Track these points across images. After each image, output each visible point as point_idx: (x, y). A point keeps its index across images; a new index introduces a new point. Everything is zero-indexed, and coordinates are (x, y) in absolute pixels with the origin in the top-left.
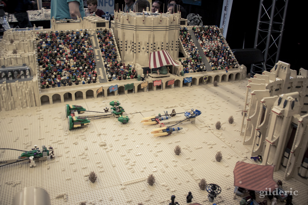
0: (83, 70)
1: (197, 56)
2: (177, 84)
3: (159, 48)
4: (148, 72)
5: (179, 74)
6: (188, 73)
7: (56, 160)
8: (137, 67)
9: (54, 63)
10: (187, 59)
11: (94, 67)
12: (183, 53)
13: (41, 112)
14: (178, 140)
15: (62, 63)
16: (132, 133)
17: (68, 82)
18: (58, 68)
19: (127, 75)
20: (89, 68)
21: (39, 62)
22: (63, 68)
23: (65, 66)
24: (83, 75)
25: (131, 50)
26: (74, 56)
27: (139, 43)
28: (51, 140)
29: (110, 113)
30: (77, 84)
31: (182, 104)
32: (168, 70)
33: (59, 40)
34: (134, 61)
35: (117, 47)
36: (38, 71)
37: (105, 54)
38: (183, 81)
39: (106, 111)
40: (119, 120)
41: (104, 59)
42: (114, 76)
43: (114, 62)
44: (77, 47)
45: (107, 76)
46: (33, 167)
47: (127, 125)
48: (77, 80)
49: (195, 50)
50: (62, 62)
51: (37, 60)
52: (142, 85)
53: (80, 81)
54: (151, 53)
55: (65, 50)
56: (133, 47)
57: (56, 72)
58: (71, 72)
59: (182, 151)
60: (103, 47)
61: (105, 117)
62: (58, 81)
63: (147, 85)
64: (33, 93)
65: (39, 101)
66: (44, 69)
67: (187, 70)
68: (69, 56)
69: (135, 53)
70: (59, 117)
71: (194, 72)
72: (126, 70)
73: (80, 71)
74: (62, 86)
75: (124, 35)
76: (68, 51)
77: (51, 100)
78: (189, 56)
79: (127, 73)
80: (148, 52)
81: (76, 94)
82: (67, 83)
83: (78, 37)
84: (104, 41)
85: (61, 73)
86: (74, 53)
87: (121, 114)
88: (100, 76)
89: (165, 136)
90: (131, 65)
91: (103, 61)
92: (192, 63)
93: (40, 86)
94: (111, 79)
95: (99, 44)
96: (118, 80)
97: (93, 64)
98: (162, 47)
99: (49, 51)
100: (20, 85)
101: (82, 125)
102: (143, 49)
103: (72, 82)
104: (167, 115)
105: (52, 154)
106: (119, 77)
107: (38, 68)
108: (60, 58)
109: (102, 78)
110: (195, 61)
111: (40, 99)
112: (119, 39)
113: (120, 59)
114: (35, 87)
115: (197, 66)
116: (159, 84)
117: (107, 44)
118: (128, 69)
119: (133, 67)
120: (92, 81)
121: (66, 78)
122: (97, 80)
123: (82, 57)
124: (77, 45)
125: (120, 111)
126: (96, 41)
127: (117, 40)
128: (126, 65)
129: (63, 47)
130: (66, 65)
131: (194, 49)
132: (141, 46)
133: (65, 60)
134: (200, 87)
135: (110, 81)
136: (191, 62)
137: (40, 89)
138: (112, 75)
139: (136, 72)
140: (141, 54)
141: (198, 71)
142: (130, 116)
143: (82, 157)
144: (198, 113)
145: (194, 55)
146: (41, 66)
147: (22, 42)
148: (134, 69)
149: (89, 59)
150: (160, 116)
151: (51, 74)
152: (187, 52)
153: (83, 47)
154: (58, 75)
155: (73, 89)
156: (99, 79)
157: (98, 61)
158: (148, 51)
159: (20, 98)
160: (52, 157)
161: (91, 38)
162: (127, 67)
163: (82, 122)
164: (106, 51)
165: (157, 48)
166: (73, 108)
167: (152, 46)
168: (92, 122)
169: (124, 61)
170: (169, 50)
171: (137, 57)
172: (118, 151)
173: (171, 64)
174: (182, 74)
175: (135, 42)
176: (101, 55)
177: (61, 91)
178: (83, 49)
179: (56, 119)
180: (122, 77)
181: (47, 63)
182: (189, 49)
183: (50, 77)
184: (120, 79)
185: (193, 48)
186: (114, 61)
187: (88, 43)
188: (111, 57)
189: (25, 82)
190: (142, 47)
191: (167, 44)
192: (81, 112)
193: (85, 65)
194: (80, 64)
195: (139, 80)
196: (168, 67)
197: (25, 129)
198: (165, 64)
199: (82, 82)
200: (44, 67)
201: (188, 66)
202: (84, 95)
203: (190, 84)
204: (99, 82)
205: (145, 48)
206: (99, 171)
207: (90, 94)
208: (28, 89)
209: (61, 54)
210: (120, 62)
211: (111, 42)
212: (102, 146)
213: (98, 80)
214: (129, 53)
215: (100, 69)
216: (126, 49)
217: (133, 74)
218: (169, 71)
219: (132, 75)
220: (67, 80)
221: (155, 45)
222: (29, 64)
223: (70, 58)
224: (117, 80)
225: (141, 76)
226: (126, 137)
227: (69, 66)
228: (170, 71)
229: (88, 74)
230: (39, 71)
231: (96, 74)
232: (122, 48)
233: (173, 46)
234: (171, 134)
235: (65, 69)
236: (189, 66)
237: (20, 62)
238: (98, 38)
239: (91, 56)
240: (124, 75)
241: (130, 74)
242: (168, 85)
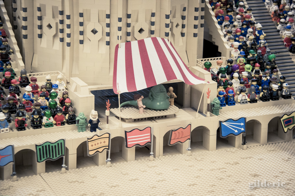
1: (259, 51)
2: (198, 138)
3: (141, 31)
4: (108, 104)
5: (205, 108)
6: (234, 104)
8: (76, 90)
10: (229, 61)
12: (216, 44)
19: (45, 114)
25: (55, 36)
27: (81, 15)
32: (171, 97)
34: (64, 71)
35: (9, 25)
38: (219, 131)
49: (253, 33)
52: (90, 144)
54: (117, 46)
56: (60, 27)
63: (107, 144)
67: (230, 95)
69: (69, 45)
71: (253, 101)
72: (41, 100)
78: (235, 54)
79: (45, 108)
80: (108, 43)
90: (57, 83)
92: (245, 74)
96: (15, 131)
98: (153, 28)
102: (94, 32)
106: (18, 122)
110: (254, 66)
113: (21, 64)
115: (259, 82)
116: (142, 139)
118: (47, 95)
119: (62, 88)
128: (41, 83)
131: (250, 30)
132: (86, 23)
134: (271, 147)
136: (243, 70)
139: (71, 105)
141: (264, 99)
145: (252, 48)
152: (229, 39)
158: (107, 39)
162: (44, 90)
165: (137, 29)
167: (120, 24)
169: (33, 70)
170: (173, 35)
171: (74, 59)
173: (180, 78)
174: (213, 109)
175: (67, 13)
180: (28, 122)
182: (237, 32)
184: (21, 127)
185: (248, 27)
190: (89, 28)
191: (167, 17)
195: (82, 129)
196: (171, 88)
198: (161, 78)
201: (231, 84)
203: (239, 140)
205: (99, 29)
210: (22, 73)
216: (39, 32)
218: (173, 100)
219: (59, 114)
221: (129, 21)
224: (11, 129)
225: (88, 116)
228: (175, 99)
232: (25, 28)
233: (185, 22)
236: (236, 84)
240: (33, 114)
241: (54, 111)
242: (173, 142)
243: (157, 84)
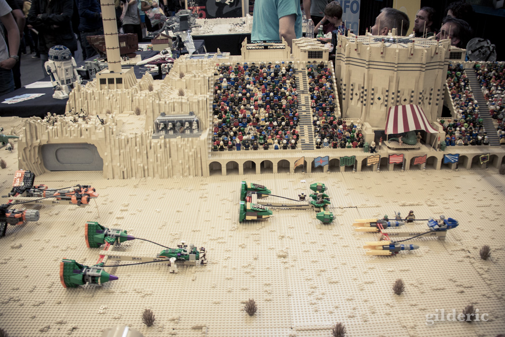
0: (277, 127)
1: (474, 116)
2: (430, 163)
3: (405, 100)
5: (437, 146)
6: (454, 145)
7: (209, 267)
8: (365, 130)
9: (236, 113)
10: (455, 121)
11: (295, 123)
12: (450, 110)
13: (206, 187)
14: (407, 268)
15: (248, 113)
16: (333, 242)
17: (252, 145)
18: (241, 120)
19: (348, 141)
20: (287, 124)
21: (214, 109)
22: (249, 120)
23: (252, 118)
24: (277, 135)
25: (359, 100)
26: (268, 103)
27: (373, 90)
28: (209, 235)
29: (307, 203)
30: (266, 148)
31: (431, 202)
32: (419, 138)
33: (247, 77)
34: (361, 118)
35: (336, 92)
36: (211, 123)
37: (316, 102)
38: (443, 160)
39: (302, 198)
40: (318, 217)
41: (313, 112)
42: (326, 140)
43: (329, 117)
44: (273, 89)
45: (314, 139)
46: (173, 272)
47: (329, 226)
48: (267, 142)
49: (472, 105)
50: (247, 111)
51: (212, 107)
52: (368, 160)
53: (271, 144)
54: (390, 108)
55: (254, 94)
56: (362, 95)
57: (236, 127)
58: (259, 128)
59: (407, 287)
60: (315, 92)
61: (299, 208)
62: (238, 141)
63: (378, 160)
64: (199, 156)
65: (206, 169)
66: (220, 120)
67: (453, 140)
68: (260, 102)
69: (365, 105)
70: (230, 199)
71: (466, 144)
72: (347, 133)
73: (273, 128)
74: (243, 149)
75: (349, 74)
76: (260, 95)
77: (224, 169)
78: (459, 117)
79: (348, 138)
80: (386, 106)
81: (262, 164)
82: (250, 145)
83: (276, 74)
84: (316, 82)
85: (244, 129)
86: (268, 99)
87: (324, 207)
88: (303, 139)
89: (387, 256)
90: (356, 125)
91: (311, 115)
92: (463, 129)
93: (211, 146)
94: (320, 145)
95: (308, 87)
96: (332, 148)
97: (295, 119)
98: (412, 99)
99: (231, 93)
100: (182, 143)
101: (259, 217)
102: (379, 99)
103: (259, 145)
105: (203, 258)
106: (334, 144)
107: (211, 119)
108: (245, 105)
109: (307, 141)
110: (469, 125)
111: (208, 167)
112: (341, 80)
113: (340, 113)
114: (203, 149)
115: (471, 134)
116: (398, 160)
117: (321, 86)
118: (350, 131)
119: (359, 127)
120: (289, 145)
121: (251, 138)
122: (298, 144)
123: (278, 105)
124: (274, 86)
125: (322, 202)
126: (304, 82)
127: (339, 80)
128: (348, 124)
129: (252, 88)
130: (253, 118)
131: (470, 103)
132: (375, 94)
133: (252, 109)
134: (472, 171)
135: (318, 148)
136: (463, 126)
137: (210, 151)
138: (323, 138)
139: (363, 136)
140: (374, 109)
141: (473, 144)
142: (336, 213)
143: (246, 270)
144: (453, 223)
145: (470, 114)
146: (216, 116)
147: (193, 79)
148: (360, 132)
149: (290, 110)
150: (386, 219)
151: (229, 129)
152: (457, 108)
153: (283, 89)
154: (239, 132)
155: (258, 156)
156: (300, 144)
157: (304, 114)
158: (386, 103)
159: (180, 162)
160: (202, 263)
161: (296, 76)
162: (349, 128)
163: (259, 214)
164: (319, 98)
165: (403, 99)
166: (252, 188)
167: (393, 96)
168: (275, 214)
169: (347, 117)
170: (423, 103)
171: (367, 113)
172: (302, 270)
173: (423, 128)
174: (441, 147)
175: (365, 88)
176: (310, 104)
177: (241, 157)
178: (282, 93)
179: (225, 201)
180: (339, 144)
181: (226, 112)
182: (462, 104)
183: (227, 134)
184: (335, 146)
185: (469, 102)
186: (330, 116)
187: (291, 83)
188: (326, 108)
189: (190, 139)
190: (377, 96)
191: (421, 94)
192: (263, 195)
193: (283, 120)
194: (275, 116)
195: (366, 151)
196: (419, 133)
197: (178, 211)
198: (412, 127)
199: (274, 146)
200: (220, 118)
201: (454, 134)
202: (275, 167)
203: (454, 166)
204: (300, 149)
205: (382, 97)
206: (265, 298)
207: (284, 166)
208: (193, 150)
209: (248, 99)
210: (339, 118)
211: (328, 84)
212: (280, 256)
213: (299, 145)
214: (355, 104)
215: (306, 127)
216: (351, 97)
217: (358, 141)
218: (419, 140)
219: (355, 142)
220: (251, 140)
221: (399, 94)
222: (199, 113)
223: (261, 106)
224: (330, 147)
225: (370, 144)
226: (323, 248)
227: (258, 120)
228: (421, 139)
229: (285, 134)
230: (213, 123)
231: (298, 136)
232: (344, 94)
233: (432, 97)
234: (397, 255)
235: (251, 123)
236: (457, 134)
237: (187, 110)
238: (309, 76)
239: (294, 105)
240: (342, 140)
241: (352, 139)
242: (415, 163)
243: (410, 130)
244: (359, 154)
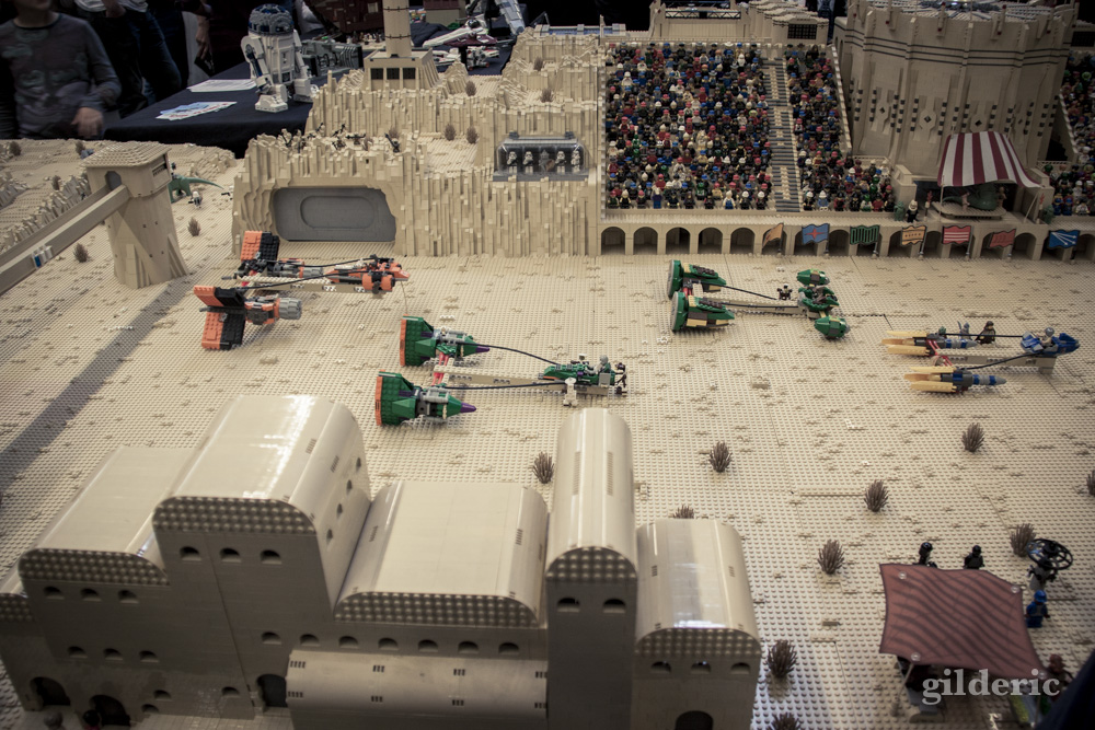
0: (731, 167)
2: (1022, 247)
3: (978, 123)
4: (930, 195)
5: (1035, 214)
6: (1070, 214)
7: (630, 399)
8: (899, 178)
9: (651, 138)
10: (1074, 167)
11: (764, 160)
12: (1064, 147)
13: (598, 272)
14: (984, 414)
15: (674, 140)
16: (848, 368)
17: (683, 198)
18: (660, 152)
19: (864, 199)
20: (749, 163)
21: (608, 130)
22: (676, 154)
23: (681, 150)
24: (729, 182)
25: (887, 121)
26: (711, 122)
27: (917, 101)
28: (621, 350)
29: (794, 304)
30: (709, 206)
31: (1024, 312)
32: (1000, 198)
33: (669, 71)
34: (891, 157)
35: (843, 106)
36: (603, 156)
37: (804, 124)
38: (1046, 241)
39: (785, 295)
40: (818, 327)
41: (798, 140)
42: (823, 195)
43: (828, 153)
44: (722, 94)
45: (800, 193)
46: (569, 405)
47: (839, 345)
48: (711, 194)
50: (672, 136)
51: (604, 125)
52: (904, 234)
53: (719, 199)
54: (949, 138)
55: (684, 103)
56: (893, 111)
57: (652, 165)
58: (696, 169)
59: (987, 441)
60: (801, 103)
61: (780, 312)
62: (657, 191)
63: (922, 236)
64: (582, 216)
65: (595, 241)
66: (621, 151)
67: (1068, 204)
68: (696, 120)
69: (899, 131)
70: (648, 293)
71: (1093, 214)
72: (863, 184)
73: (723, 168)
74: (666, 206)
75: (870, 71)
76: (695, 105)
77: (629, 243)
78: (1083, 160)
79: (865, 192)
80: (940, 133)
81: (701, 235)
82: (680, 200)
83: (727, 67)
84: (804, 85)
85: (666, 170)
86: (711, 114)
87: (827, 311)
88: (779, 191)
89: (947, 393)
90: (881, 168)
91: (794, 147)
92: (1089, 183)
93: (604, 199)
94: (811, 203)
95: (788, 93)
96: (834, 211)
97: (764, 153)
98: (992, 122)
99: (641, 101)
100: (551, 191)
101: (711, 322)
102: (928, 120)
103: (695, 199)
104: (965, 333)
105: (621, 384)
106: (837, 202)
107: (604, 149)
108: (667, 125)
109: (787, 196)
111: (600, 237)
112: (852, 83)
113: (849, 145)
114: (592, 202)
116: (960, 237)
117: (813, 93)
118: (869, 180)
119: (885, 174)
120: (753, 202)
121: (681, 185)
122: (770, 201)
123: (732, 126)
124: (723, 90)
125: (823, 301)
126: (779, 84)
127: (848, 83)
128: (864, 167)
129: (680, 92)
130: (684, 148)
132: (920, 109)
133: (683, 133)
135: (806, 208)
137: (603, 207)
138: (817, 191)
139: (892, 192)
140: (916, 137)
142: (850, 322)
143: (698, 406)
144: (1068, 344)
146: (613, 143)
147: (569, 70)
148: (888, 180)
149: (755, 136)
150: (943, 333)
151: (637, 168)
152: (1079, 143)
153: (740, 96)
154: (658, 173)
155: (695, 220)
156: (774, 201)
157: (780, 144)
158: (940, 128)
159: (546, 226)
160: (619, 392)
161: (766, 72)
162: (867, 174)
163: (712, 316)
164: (808, 115)
165: (974, 121)
166: (691, 274)
167: (956, 114)
168: (738, 321)
169: (860, 153)
170: (1013, 131)
171: (903, 146)
172: (798, 408)
173: (1012, 178)
174: (1044, 217)
175: (902, 98)
176: (792, 127)
177: (663, 220)
178: (738, 103)
179: (639, 297)
180: (847, 204)
181: (631, 136)
182: (1090, 135)
183: (634, 178)
184: (839, 207)
186: (830, 150)
187: (755, 86)
188: (822, 135)
189: (566, 183)
190: (923, 114)
191: (1010, 111)
192: (712, 288)
193: (740, 154)
194: (725, 147)
195: (898, 218)
196: (1002, 189)
197: (556, 311)
198: (991, 175)
199: (724, 202)
200: (619, 146)
201: (1072, 193)
202: (726, 243)
203: (1067, 254)
204: (774, 209)
205: (933, 118)
206: (740, 447)
207: (743, 241)
208: (571, 205)
209: (673, 113)
210: (848, 155)
211: (827, 91)
212: (756, 386)
213: (772, 201)
214: (879, 129)
215: (784, 170)
216: (871, 115)
217: (884, 199)
218: (1001, 201)
219: (879, 200)
220: (681, 191)
221: (967, 111)
222: (582, 135)
223: (698, 127)
224: (830, 208)
225: (907, 206)
226: (830, 377)
227: (693, 152)
228: (1004, 201)
229: (745, 182)
230: (607, 155)
231: (770, 185)
232: (858, 110)
233: (1030, 119)
234: (966, 393)
235: (680, 158)
236: (1077, 193)
237: (559, 127)
238: (789, 74)
239: (761, 126)
240: (853, 196)
241: (873, 196)
242: (992, 245)
243: (986, 181)
244: (887, 224)
